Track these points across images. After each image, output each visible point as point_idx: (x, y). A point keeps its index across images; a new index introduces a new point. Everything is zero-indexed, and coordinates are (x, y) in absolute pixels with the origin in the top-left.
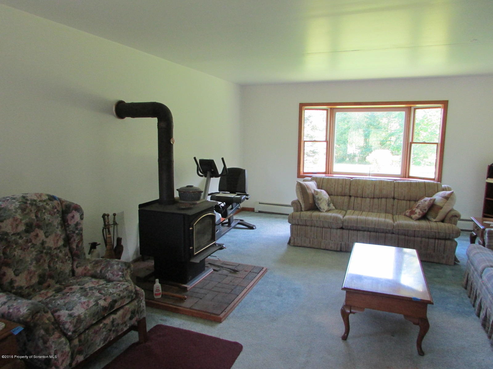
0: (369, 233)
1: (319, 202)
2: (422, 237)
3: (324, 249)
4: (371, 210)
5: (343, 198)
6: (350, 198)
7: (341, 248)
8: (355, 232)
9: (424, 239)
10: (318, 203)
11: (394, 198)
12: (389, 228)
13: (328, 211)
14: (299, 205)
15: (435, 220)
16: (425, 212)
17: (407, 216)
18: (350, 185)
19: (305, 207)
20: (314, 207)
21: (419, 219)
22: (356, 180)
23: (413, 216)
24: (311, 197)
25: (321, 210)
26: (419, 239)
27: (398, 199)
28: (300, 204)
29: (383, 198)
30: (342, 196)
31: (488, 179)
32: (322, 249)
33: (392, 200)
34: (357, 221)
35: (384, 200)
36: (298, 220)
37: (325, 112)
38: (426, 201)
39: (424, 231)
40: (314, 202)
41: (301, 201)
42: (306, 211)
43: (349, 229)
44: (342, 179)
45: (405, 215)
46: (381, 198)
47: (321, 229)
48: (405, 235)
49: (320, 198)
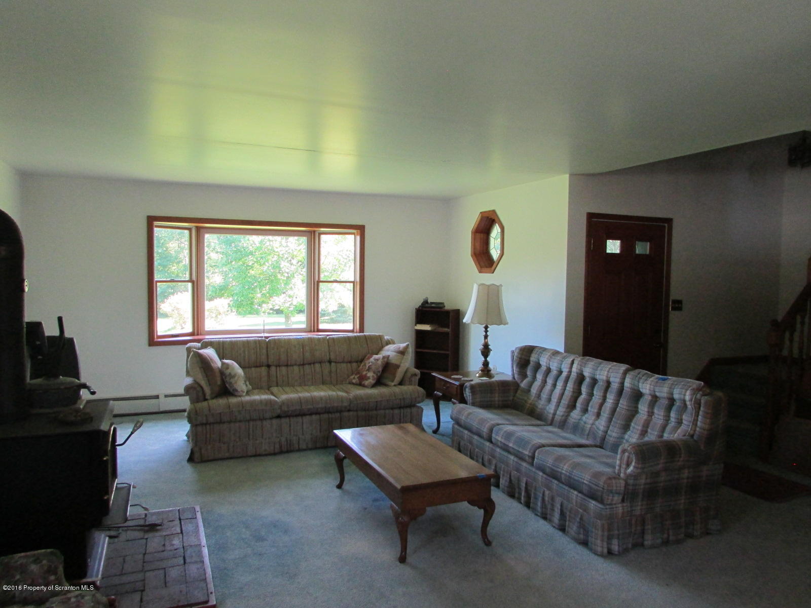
0: (318, 417)
1: (233, 381)
2: (385, 409)
3: (255, 456)
4: (304, 382)
5: (258, 369)
6: (269, 369)
7: (281, 447)
8: (299, 419)
9: (387, 411)
10: (231, 383)
11: (330, 362)
12: (345, 404)
13: (248, 393)
14: (199, 389)
15: (393, 384)
16: (379, 374)
17: (353, 384)
18: (267, 348)
19: (212, 393)
20: (225, 390)
21: (374, 386)
22: (275, 340)
23: (366, 383)
24: (218, 374)
25: (236, 394)
26: (382, 412)
27: (336, 362)
28: (201, 387)
29: (317, 362)
30: (257, 367)
31: (417, 325)
32: (251, 456)
33: (328, 364)
34: (300, 401)
35: (317, 366)
36: (206, 416)
37: (187, 232)
38: (377, 360)
39: (387, 401)
40: (223, 382)
41: (203, 383)
42: (212, 398)
43: (289, 416)
44: (253, 340)
45: (351, 383)
46: (314, 363)
47: (247, 424)
48: (365, 410)
49: (233, 374)
